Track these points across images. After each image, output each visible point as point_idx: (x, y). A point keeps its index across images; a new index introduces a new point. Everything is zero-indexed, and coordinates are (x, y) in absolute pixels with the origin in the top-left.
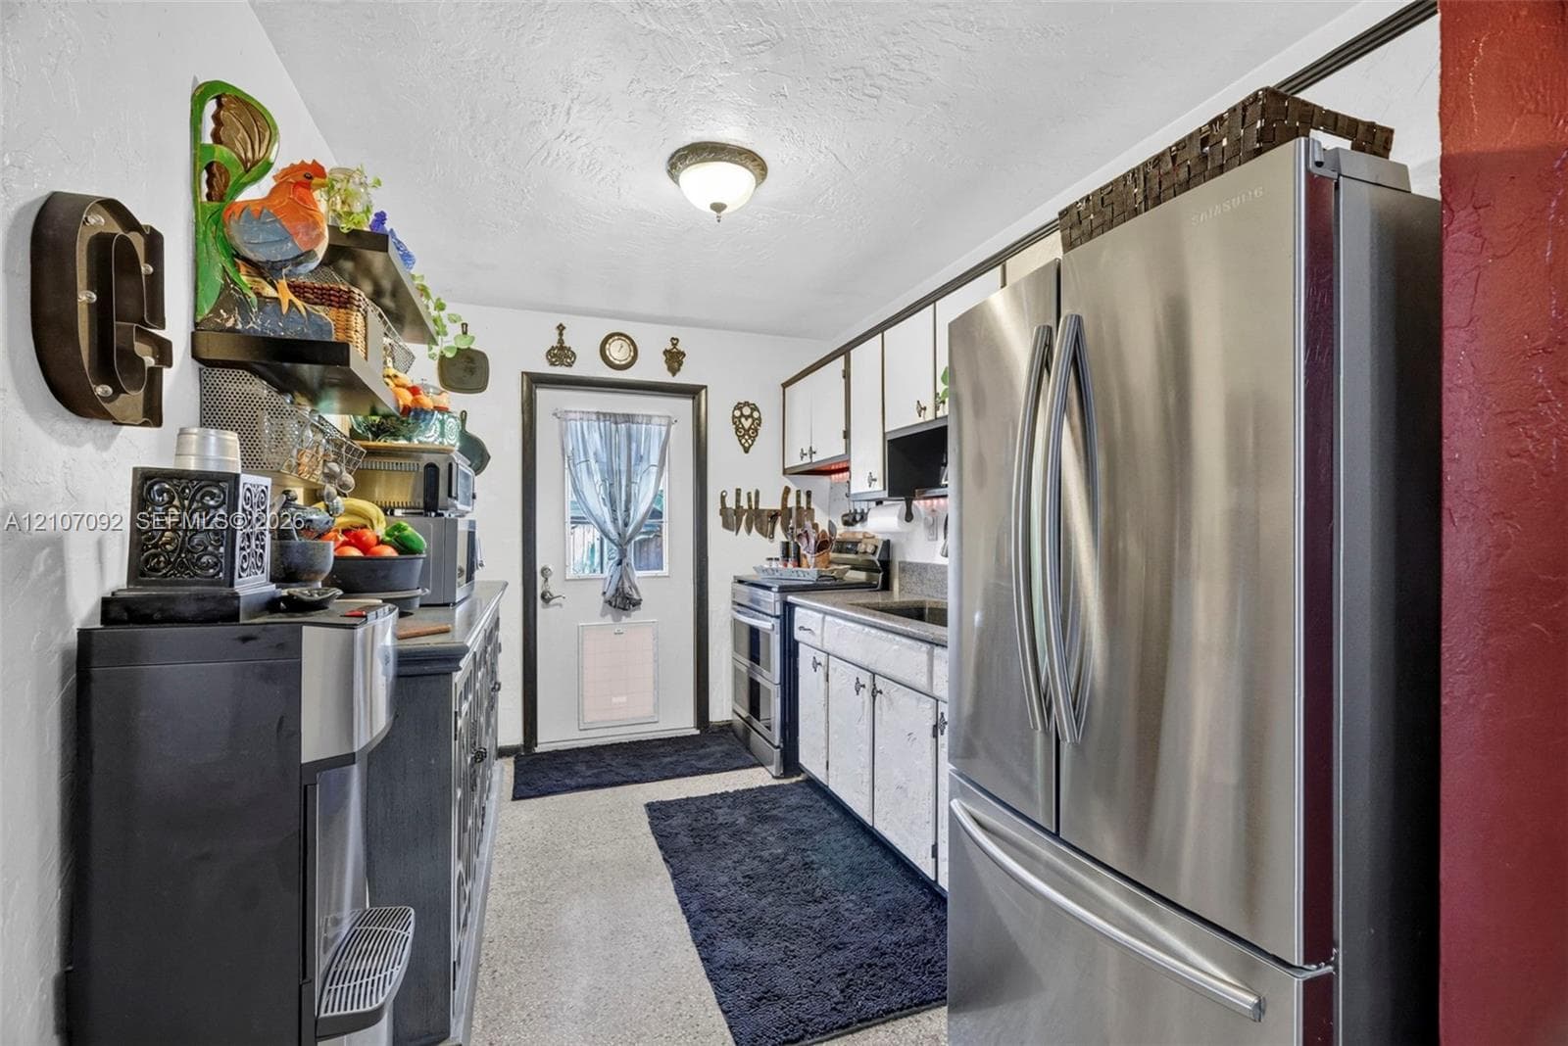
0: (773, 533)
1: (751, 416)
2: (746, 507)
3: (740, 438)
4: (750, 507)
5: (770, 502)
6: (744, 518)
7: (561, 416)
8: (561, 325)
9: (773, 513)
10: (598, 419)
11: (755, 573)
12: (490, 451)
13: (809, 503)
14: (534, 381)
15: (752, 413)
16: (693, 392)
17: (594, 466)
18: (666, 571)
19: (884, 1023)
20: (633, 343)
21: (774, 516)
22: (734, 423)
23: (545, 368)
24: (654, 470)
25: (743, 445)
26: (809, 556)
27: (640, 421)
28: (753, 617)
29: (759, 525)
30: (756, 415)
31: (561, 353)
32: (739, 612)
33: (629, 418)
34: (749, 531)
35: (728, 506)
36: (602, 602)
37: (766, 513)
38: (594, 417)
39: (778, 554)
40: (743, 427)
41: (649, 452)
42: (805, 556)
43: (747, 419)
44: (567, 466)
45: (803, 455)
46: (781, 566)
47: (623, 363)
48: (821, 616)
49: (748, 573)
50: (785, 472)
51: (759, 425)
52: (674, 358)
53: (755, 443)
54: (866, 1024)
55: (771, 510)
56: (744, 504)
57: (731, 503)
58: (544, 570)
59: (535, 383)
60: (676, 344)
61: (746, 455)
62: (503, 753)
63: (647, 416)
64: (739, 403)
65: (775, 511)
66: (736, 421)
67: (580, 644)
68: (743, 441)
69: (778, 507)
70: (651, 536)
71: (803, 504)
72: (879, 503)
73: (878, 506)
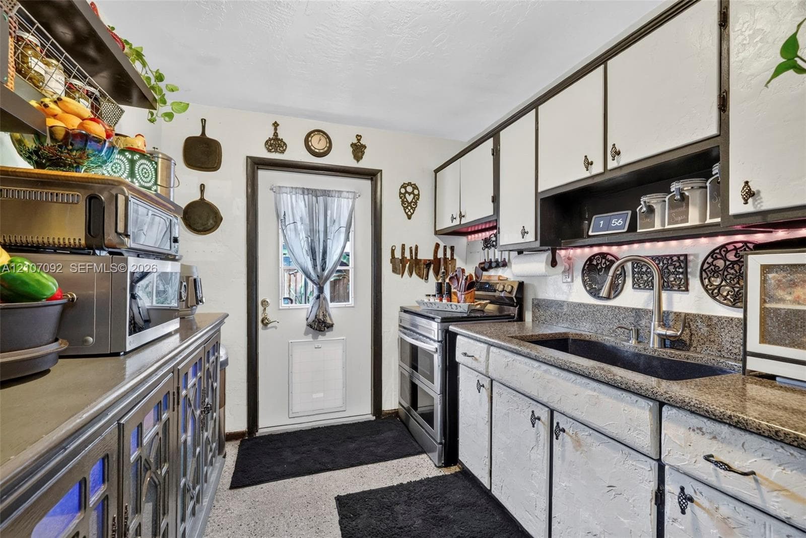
0: (427, 276)
1: (413, 193)
2: (409, 258)
3: (405, 208)
4: (411, 257)
5: (426, 254)
6: (407, 265)
7: (277, 190)
8: (276, 122)
9: (428, 262)
10: (303, 193)
11: (417, 305)
12: (223, 214)
13: (452, 255)
14: (256, 164)
15: (413, 191)
16: (372, 175)
17: (300, 226)
18: (351, 302)
20: (328, 137)
21: (428, 264)
22: (401, 198)
23: (264, 154)
24: (343, 230)
25: (407, 213)
26: (459, 293)
27: (333, 195)
28: (417, 339)
29: (417, 271)
30: (416, 192)
31: (275, 143)
32: (405, 334)
33: (326, 193)
34: (411, 274)
35: (396, 257)
36: (305, 326)
37: (422, 262)
38: (300, 192)
39: (433, 291)
40: (407, 201)
41: (340, 217)
42: (455, 294)
43: (410, 195)
44: (280, 227)
45: (453, 218)
46: (438, 301)
47: (322, 151)
48: (486, 346)
49: (411, 304)
50: (437, 233)
51: (418, 199)
52: (358, 150)
53: (415, 212)
55: (427, 260)
56: (407, 255)
57: (398, 255)
58: (264, 303)
59: (258, 164)
60: (360, 140)
61: (409, 220)
62: (232, 437)
63: (339, 191)
64: (404, 184)
65: (429, 260)
66: (402, 196)
67: (290, 356)
68: (407, 210)
69: (432, 258)
70: (341, 278)
71: (449, 256)
72: (520, 252)
73: (520, 255)
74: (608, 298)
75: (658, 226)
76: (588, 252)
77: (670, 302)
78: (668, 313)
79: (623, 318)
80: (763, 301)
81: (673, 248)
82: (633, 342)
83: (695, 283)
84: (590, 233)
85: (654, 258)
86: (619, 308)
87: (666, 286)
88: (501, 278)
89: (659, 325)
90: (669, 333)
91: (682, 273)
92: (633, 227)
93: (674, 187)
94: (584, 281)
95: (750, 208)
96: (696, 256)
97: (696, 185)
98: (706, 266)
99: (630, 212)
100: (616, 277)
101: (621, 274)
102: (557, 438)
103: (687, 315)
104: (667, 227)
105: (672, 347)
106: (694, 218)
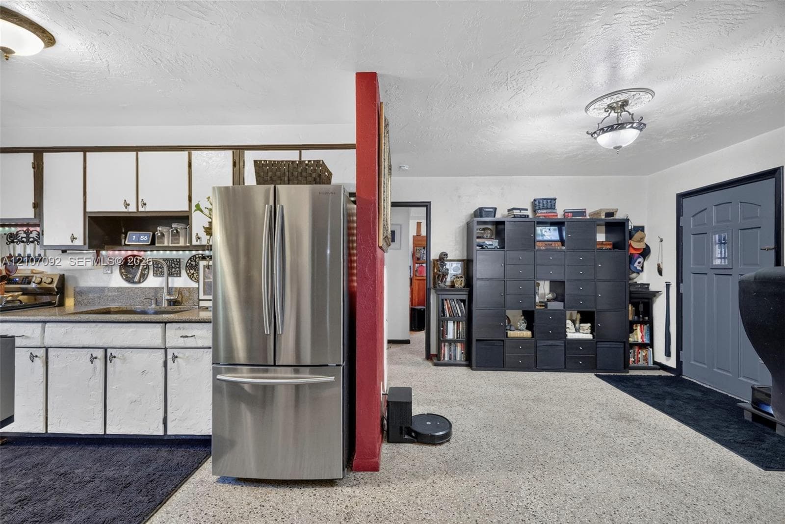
19: (176, 491)
54: (169, 496)
72: (64, 251)
73: (63, 254)
74: (139, 282)
75: (166, 244)
76: (124, 254)
77: (173, 283)
78: (172, 288)
79: (148, 294)
80: (204, 279)
81: (174, 254)
82: (154, 306)
83: (183, 272)
84: (127, 243)
85: (164, 260)
86: (145, 288)
87: (170, 274)
88: (34, 272)
89: (167, 295)
90: (172, 298)
91: (178, 267)
92: (153, 242)
93: (174, 225)
94: (121, 274)
95: (198, 243)
96: (183, 259)
97: (183, 227)
98: (188, 264)
99: (151, 233)
100: (143, 270)
101: (146, 268)
102: (111, 362)
103: (180, 288)
104: (170, 245)
105: (174, 305)
106: (182, 243)
